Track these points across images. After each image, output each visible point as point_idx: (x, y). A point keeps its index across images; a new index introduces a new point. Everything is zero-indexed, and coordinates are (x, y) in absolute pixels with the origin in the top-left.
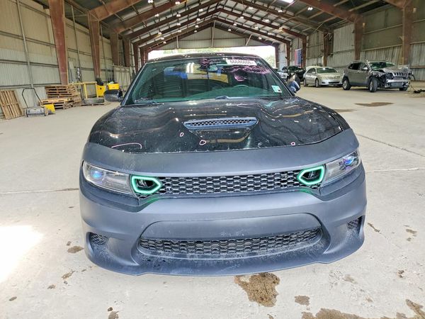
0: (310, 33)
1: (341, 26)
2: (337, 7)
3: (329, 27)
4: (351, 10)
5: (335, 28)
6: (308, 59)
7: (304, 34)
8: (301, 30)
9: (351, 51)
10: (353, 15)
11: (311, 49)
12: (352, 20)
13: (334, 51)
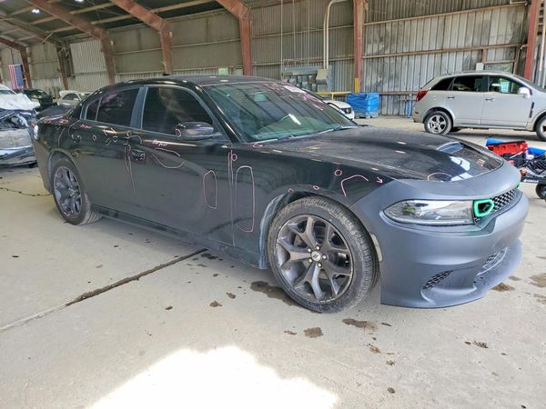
0: (30, 44)
1: (80, 40)
2: (75, 15)
3: (63, 41)
4: (93, 23)
5: (71, 41)
6: (35, 80)
7: (21, 44)
8: (16, 38)
9: (101, 73)
10: (97, 30)
11: (37, 67)
12: (97, 36)
13: (76, 72)
